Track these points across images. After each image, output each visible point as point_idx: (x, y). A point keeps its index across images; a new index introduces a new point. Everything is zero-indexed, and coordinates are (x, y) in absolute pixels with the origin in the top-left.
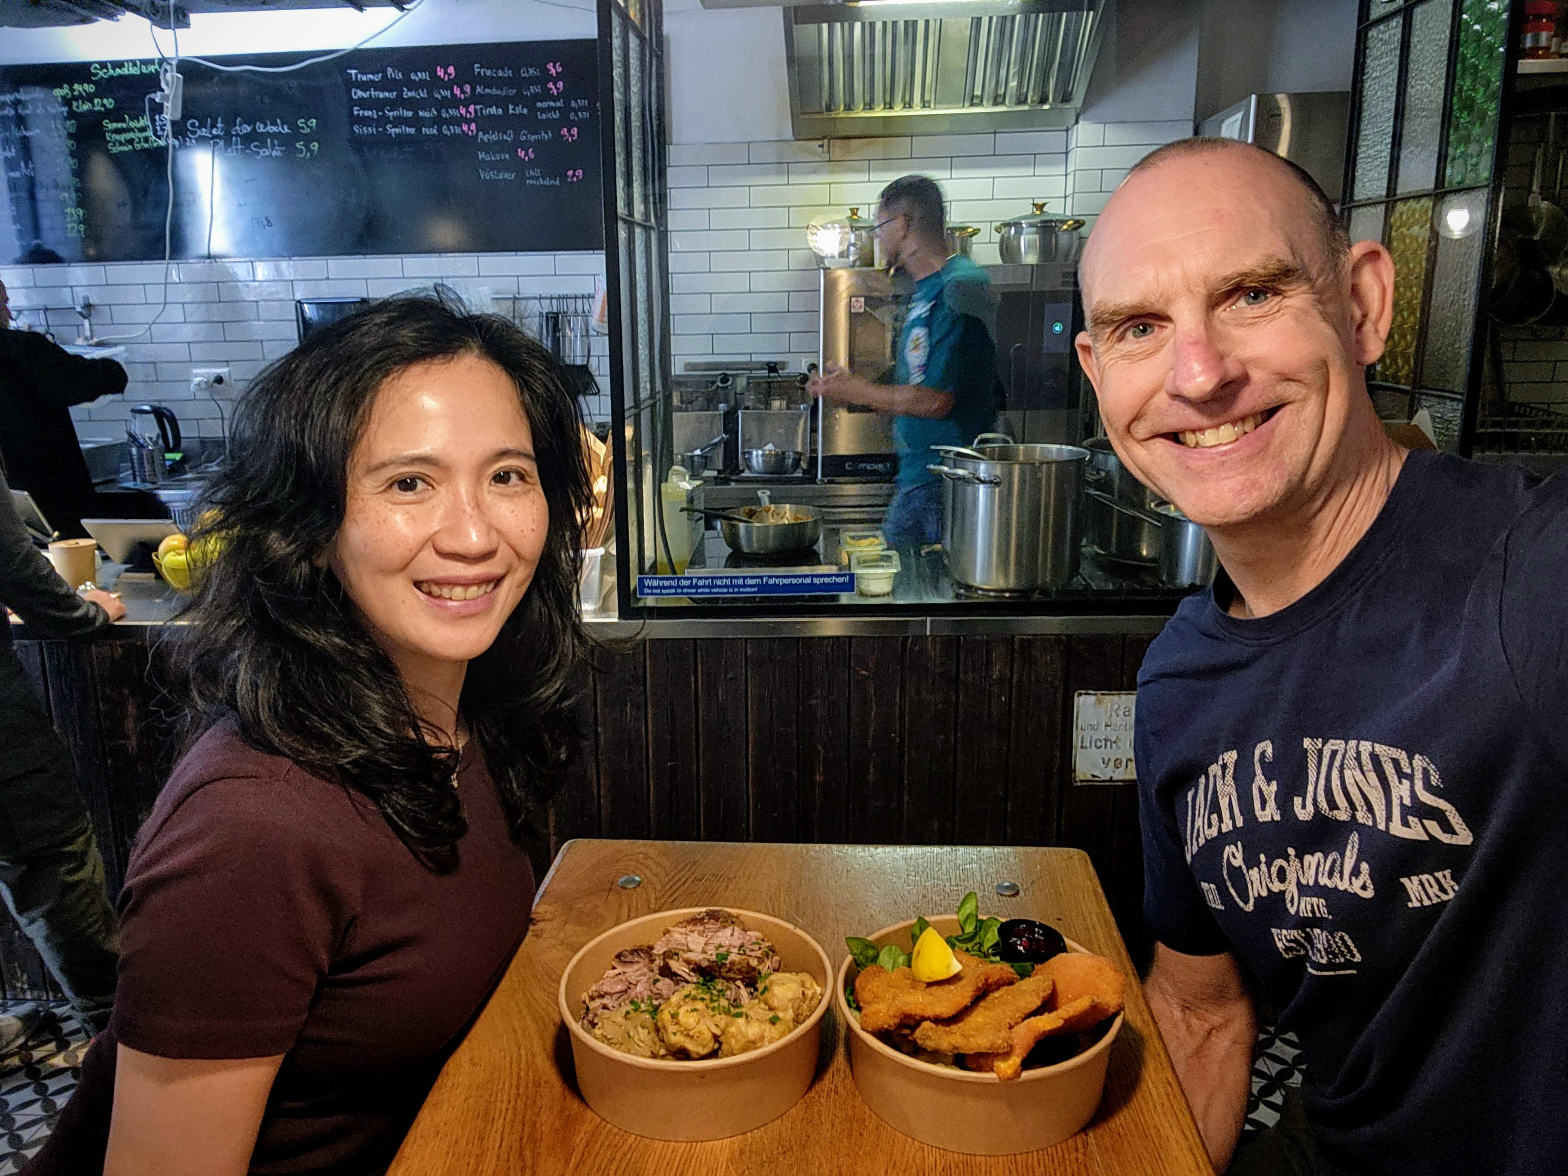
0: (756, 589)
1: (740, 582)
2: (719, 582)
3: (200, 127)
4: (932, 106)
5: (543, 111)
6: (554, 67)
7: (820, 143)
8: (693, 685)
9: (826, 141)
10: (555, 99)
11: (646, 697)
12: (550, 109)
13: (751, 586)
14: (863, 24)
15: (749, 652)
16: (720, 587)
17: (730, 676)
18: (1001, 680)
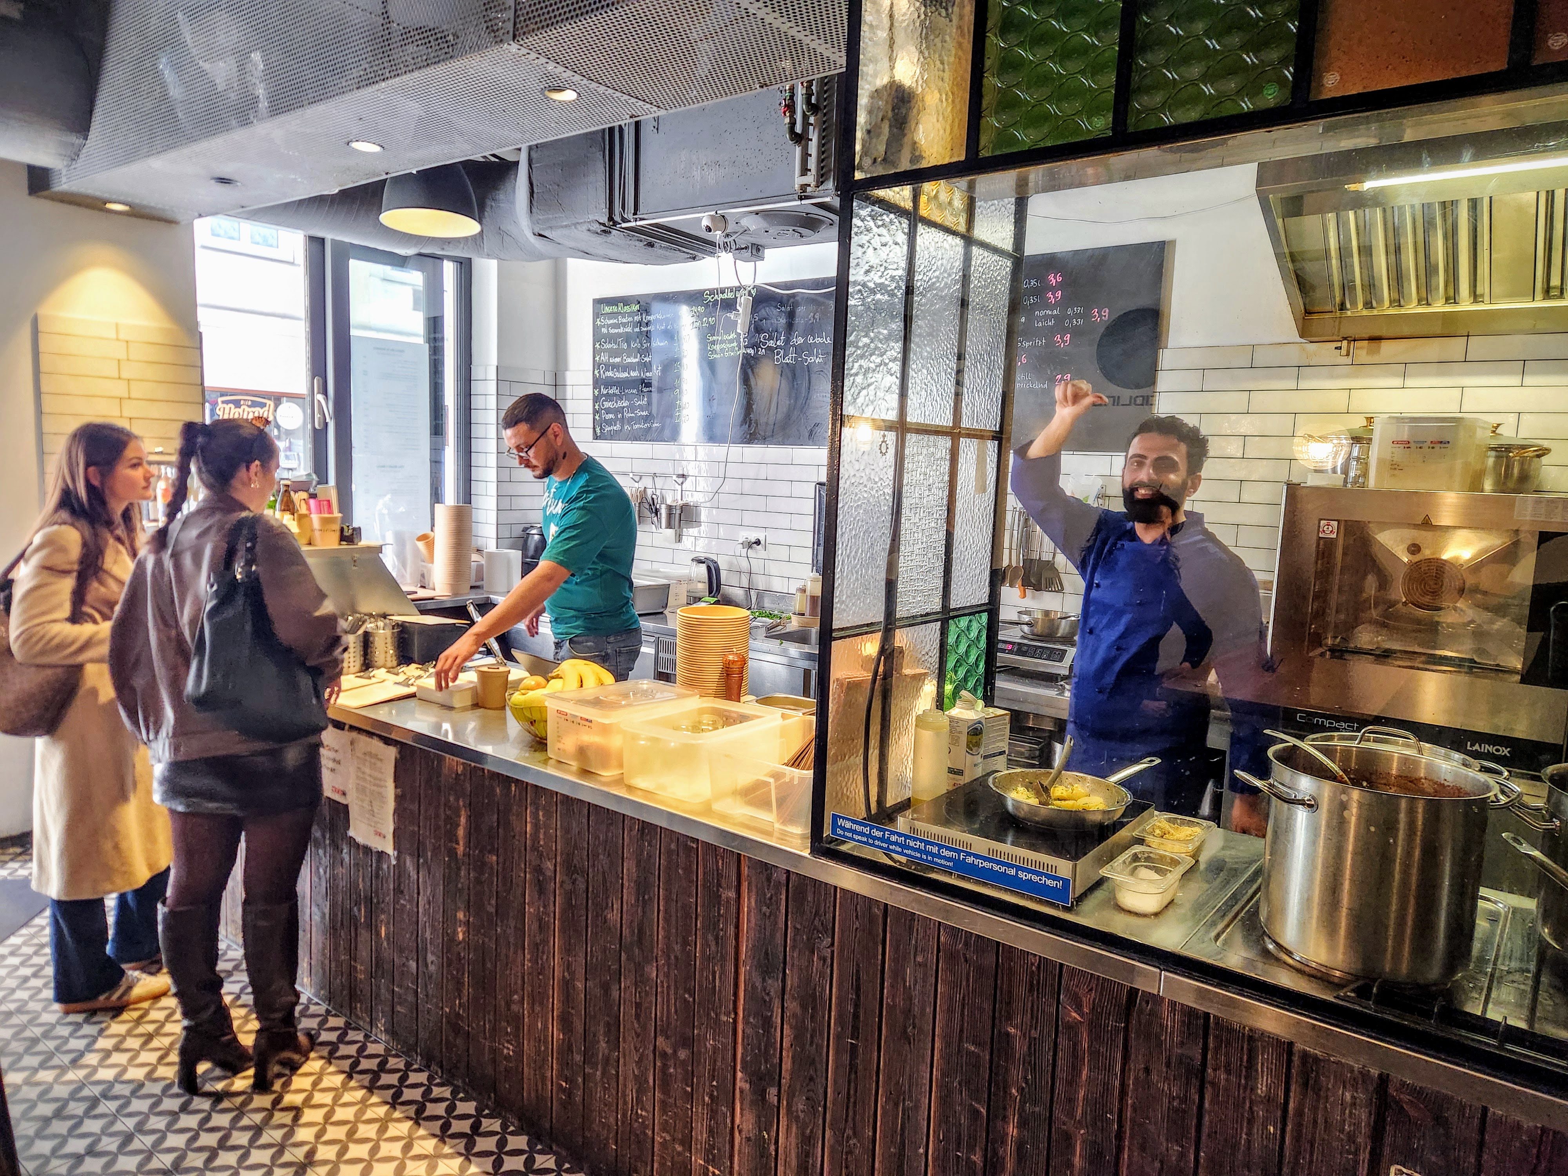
0: (951, 864)
1: (935, 850)
2: (912, 844)
3: (769, 340)
4: (1487, 298)
5: (1040, 319)
6: (1055, 278)
7: (1339, 344)
8: (880, 957)
9: (1345, 343)
10: (1052, 307)
11: (833, 952)
12: (1046, 318)
13: (945, 858)
14: (1384, 211)
15: (942, 939)
16: (912, 848)
17: (920, 959)
18: (1269, 1100)
